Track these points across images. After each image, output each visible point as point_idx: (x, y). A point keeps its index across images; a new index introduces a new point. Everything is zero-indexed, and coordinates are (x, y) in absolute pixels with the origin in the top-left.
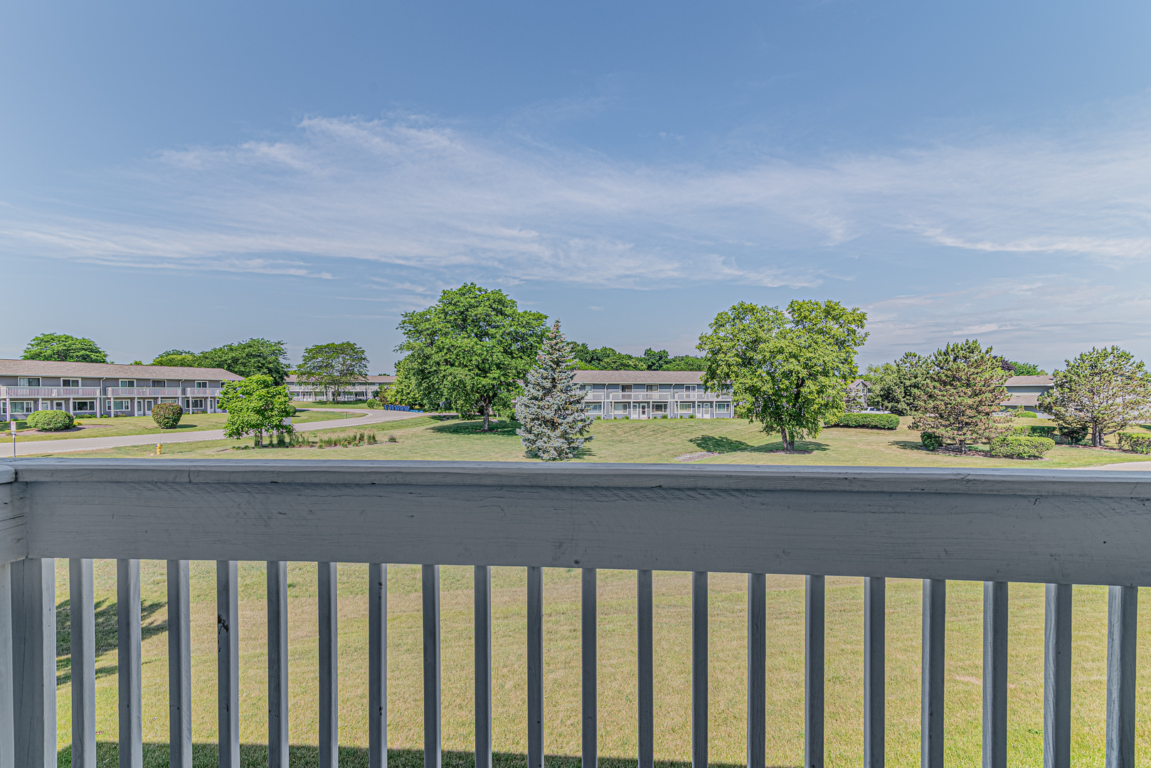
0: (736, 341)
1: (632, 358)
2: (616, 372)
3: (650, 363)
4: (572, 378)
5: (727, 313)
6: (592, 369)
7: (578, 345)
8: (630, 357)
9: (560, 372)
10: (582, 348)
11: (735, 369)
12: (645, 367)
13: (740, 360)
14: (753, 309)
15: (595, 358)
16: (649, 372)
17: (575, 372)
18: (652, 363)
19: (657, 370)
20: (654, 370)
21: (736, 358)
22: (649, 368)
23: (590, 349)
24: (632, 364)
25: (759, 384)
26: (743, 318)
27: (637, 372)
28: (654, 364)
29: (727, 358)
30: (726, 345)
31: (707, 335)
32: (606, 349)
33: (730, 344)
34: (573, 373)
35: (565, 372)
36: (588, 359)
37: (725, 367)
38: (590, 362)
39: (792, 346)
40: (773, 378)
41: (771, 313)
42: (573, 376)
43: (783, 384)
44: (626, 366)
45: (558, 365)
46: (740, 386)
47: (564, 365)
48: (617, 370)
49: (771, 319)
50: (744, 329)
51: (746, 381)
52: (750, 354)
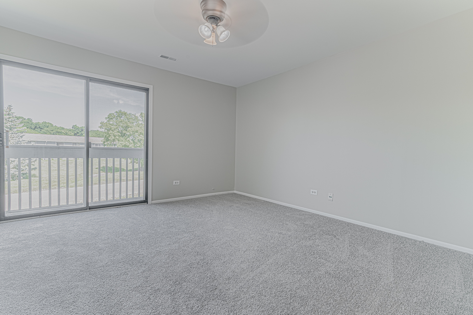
0: (118, 126)
1: (64, 129)
2: (53, 135)
3: (76, 132)
4: (22, 137)
5: (113, 114)
6: (35, 133)
7: (25, 119)
8: (63, 129)
9: (12, 133)
10: (28, 121)
11: (118, 138)
12: (73, 134)
13: (120, 134)
14: (125, 114)
15: (38, 127)
16: (74, 137)
17: (24, 134)
18: (77, 132)
19: (80, 136)
20: (79, 136)
21: (118, 133)
22: (75, 135)
23: (34, 121)
24: (64, 132)
25: (128, 144)
26: (121, 117)
27: (67, 136)
28: (79, 133)
29: (113, 133)
30: (113, 127)
31: (104, 122)
32: (46, 123)
33: (115, 127)
34: (22, 135)
35: (17, 134)
36: (33, 127)
37: (113, 136)
38: (34, 129)
39: (141, 130)
40: (134, 142)
41: (133, 116)
42: (22, 136)
43: (138, 144)
44: (60, 133)
45: (10, 129)
46: (120, 145)
47: (16, 130)
48: (54, 134)
49: (133, 118)
50: (121, 121)
51: (122, 143)
52: (124, 132)
